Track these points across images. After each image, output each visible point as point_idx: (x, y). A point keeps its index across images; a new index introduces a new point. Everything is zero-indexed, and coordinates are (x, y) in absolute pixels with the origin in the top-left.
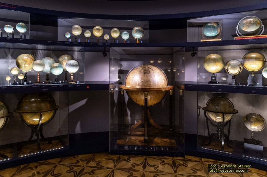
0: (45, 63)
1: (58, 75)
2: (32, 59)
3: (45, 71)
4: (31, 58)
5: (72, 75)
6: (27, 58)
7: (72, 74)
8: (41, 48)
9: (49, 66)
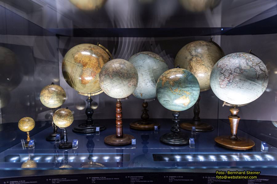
0: (138, 69)
1: (180, 113)
2: (103, 57)
3: (139, 95)
4: (99, 55)
5: (236, 116)
6: (88, 53)
7: (235, 112)
8: (127, 26)
9: (150, 79)
